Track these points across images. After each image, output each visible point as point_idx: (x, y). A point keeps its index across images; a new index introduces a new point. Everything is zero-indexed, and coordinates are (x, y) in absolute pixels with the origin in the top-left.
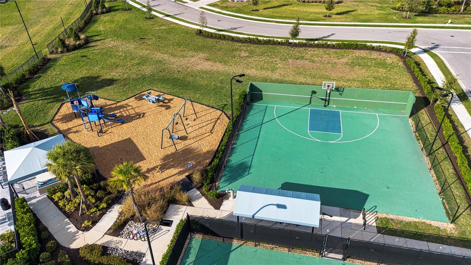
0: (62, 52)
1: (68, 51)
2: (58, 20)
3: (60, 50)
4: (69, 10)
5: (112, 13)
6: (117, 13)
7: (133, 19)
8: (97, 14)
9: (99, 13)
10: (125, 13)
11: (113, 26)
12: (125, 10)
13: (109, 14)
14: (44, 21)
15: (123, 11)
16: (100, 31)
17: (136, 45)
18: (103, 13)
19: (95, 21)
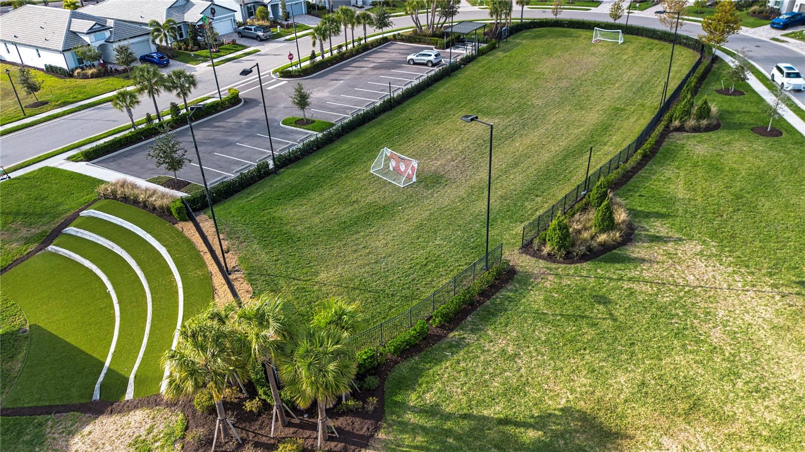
0: (550, 257)
1: (569, 258)
2: (583, 126)
3: (547, 249)
4: (619, 99)
5: (721, 136)
6: (737, 136)
7: (781, 177)
8: (680, 129)
9: (687, 129)
10: (760, 144)
11: (715, 187)
12: (761, 131)
13: (713, 135)
14: (554, 122)
15: (753, 136)
16: (672, 201)
17: (778, 313)
18: (696, 129)
19: (670, 155)
